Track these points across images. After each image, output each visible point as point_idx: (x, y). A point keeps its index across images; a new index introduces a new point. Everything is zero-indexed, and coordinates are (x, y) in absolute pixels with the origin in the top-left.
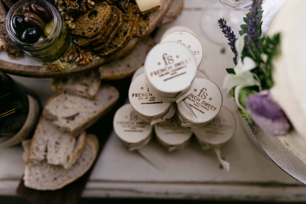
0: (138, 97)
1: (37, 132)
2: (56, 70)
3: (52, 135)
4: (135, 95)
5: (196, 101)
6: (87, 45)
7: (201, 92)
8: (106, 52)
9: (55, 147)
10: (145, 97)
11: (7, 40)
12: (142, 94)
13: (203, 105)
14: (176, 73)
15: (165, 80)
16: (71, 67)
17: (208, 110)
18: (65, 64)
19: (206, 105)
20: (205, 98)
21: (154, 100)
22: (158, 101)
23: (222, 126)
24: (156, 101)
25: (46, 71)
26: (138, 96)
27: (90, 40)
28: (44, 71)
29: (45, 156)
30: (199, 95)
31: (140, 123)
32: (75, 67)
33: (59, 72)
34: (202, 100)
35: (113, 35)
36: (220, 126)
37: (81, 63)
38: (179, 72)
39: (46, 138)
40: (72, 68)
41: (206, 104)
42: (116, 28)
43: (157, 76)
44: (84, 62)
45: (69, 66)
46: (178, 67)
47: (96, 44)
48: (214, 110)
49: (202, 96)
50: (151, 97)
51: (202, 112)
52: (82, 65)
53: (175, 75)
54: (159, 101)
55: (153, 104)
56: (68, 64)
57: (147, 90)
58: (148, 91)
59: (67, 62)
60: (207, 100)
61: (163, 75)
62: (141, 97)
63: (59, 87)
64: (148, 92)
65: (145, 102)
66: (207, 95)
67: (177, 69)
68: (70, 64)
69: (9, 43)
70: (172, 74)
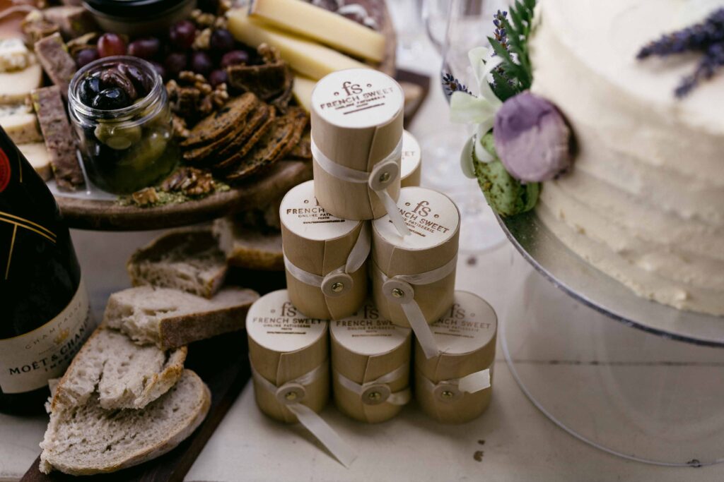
0: (298, 214)
1: (84, 349)
2: (145, 202)
3: (117, 353)
4: (292, 211)
5: (409, 219)
6: (208, 154)
7: (417, 208)
8: (242, 170)
9: (119, 371)
10: (311, 213)
11: (60, 151)
12: (306, 210)
13: (424, 224)
14: (367, 104)
15: (346, 113)
16: (172, 201)
17: (432, 231)
18: (162, 194)
19: (429, 225)
20: (427, 214)
21: (328, 218)
22: (335, 219)
23: (469, 324)
24: (331, 218)
25: (123, 208)
26: (298, 212)
27: (215, 144)
28: (120, 208)
29: (97, 387)
30: (415, 211)
31: (301, 321)
32: (180, 200)
33: (148, 210)
34: (419, 218)
35: (257, 137)
36: (463, 323)
37: (193, 190)
38: (371, 103)
39: (103, 357)
40: (175, 201)
41: (429, 223)
42: (263, 127)
43: (333, 108)
44: (199, 190)
45: (170, 199)
46: (370, 98)
47: (225, 150)
48: (444, 232)
49: (420, 212)
50: (323, 213)
51: (420, 234)
52: (195, 197)
53: (364, 106)
54: (338, 219)
55: (326, 223)
56: (168, 194)
57: (315, 203)
58: (318, 204)
59: (166, 192)
60: (430, 218)
61: (343, 107)
62: (304, 214)
63: (143, 268)
64: (318, 207)
65: (311, 221)
66: (430, 211)
67: (370, 100)
68: (172, 196)
69: (62, 157)
70: (358, 106)
